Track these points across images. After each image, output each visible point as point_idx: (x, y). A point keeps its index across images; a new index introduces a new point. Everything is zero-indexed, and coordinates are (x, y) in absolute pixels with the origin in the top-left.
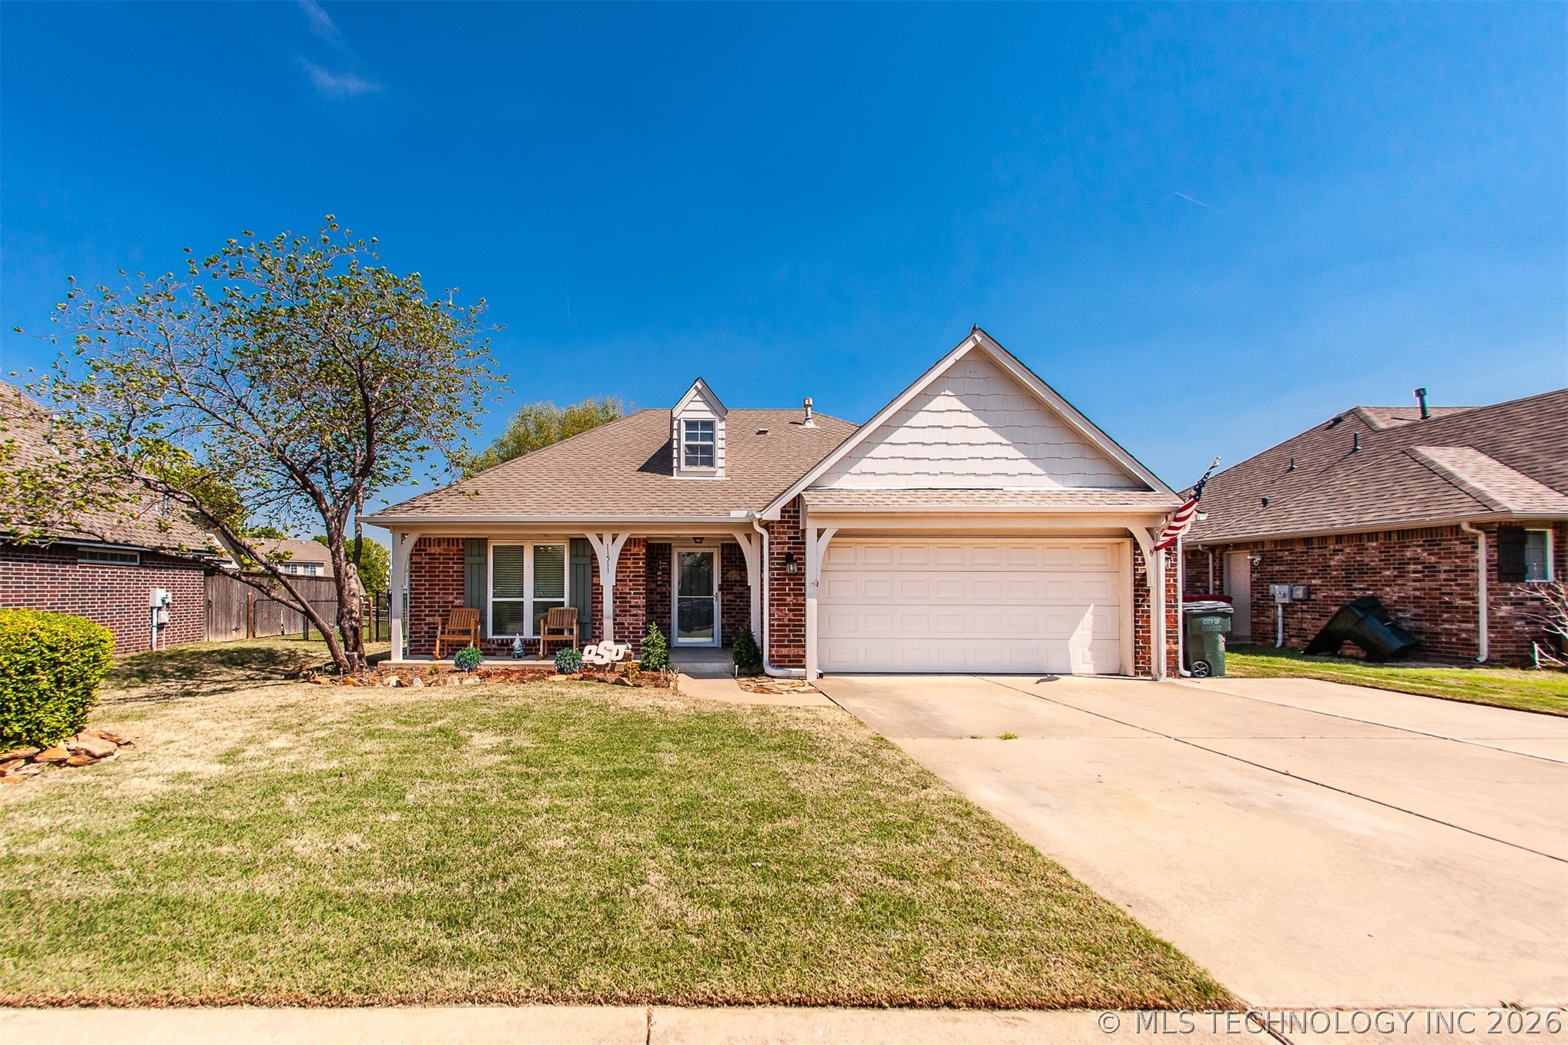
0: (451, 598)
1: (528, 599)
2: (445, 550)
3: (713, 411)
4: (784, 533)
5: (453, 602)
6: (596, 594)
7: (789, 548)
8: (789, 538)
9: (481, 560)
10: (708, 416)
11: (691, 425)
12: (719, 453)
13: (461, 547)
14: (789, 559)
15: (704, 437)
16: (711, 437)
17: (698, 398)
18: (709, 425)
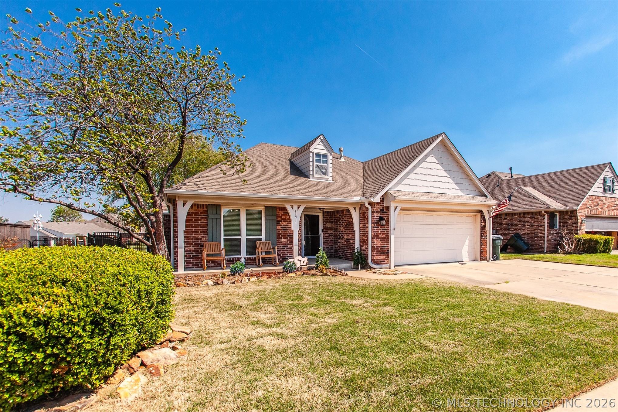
0: (200, 237)
1: (243, 237)
2: (196, 210)
3: (328, 150)
4: (379, 208)
5: (201, 239)
6: (278, 234)
7: (380, 214)
8: (380, 210)
9: (216, 216)
10: (325, 152)
11: (318, 155)
12: (330, 170)
13: (205, 209)
14: (381, 219)
15: (324, 162)
16: (327, 162)
17: (321, 143)
18: (325, 156)
